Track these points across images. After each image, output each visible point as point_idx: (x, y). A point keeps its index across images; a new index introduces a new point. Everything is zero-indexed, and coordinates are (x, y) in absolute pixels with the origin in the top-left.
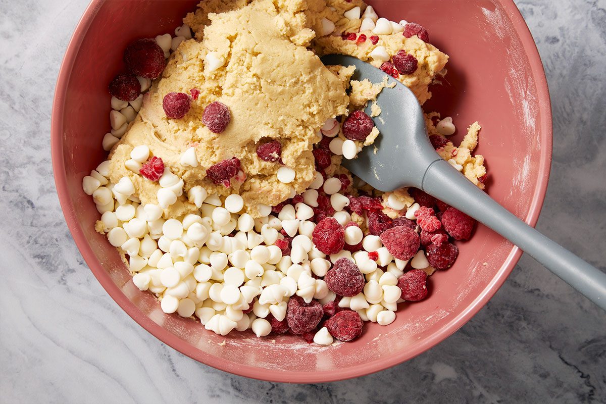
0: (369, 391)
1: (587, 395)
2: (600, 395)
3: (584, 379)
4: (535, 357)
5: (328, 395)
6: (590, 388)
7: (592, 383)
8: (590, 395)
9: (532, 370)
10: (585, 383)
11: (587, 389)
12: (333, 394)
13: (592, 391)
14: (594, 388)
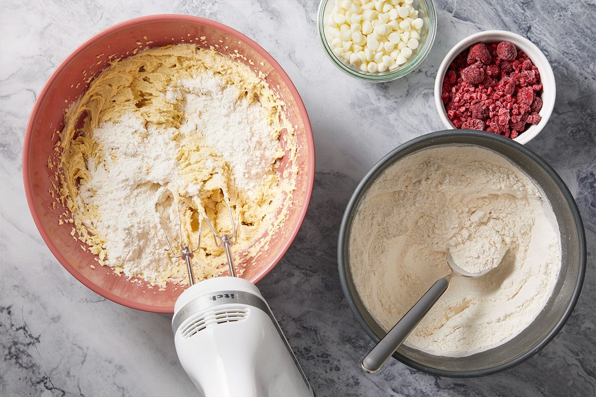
0: (340, 330)
5: (315, 333)
12: (318, 333)
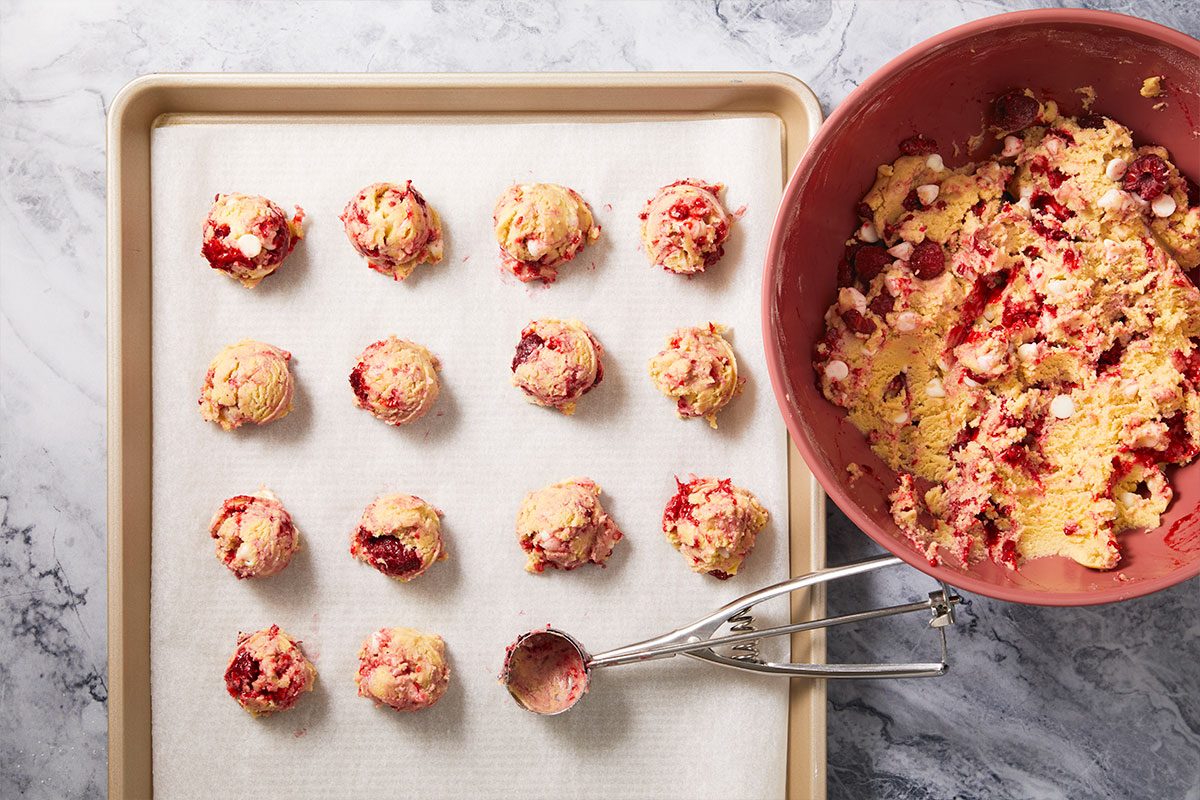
1: (968, 626)
2: (984, 627)
3: (965, 606)
4: (904, 576)
6: (972, 618)
7: (975, 611)
8: (971, 626)
9: (899, 593)
10: (966, 611)
11: (968, 619)
13: (974, 621)
14: (978, 618)
